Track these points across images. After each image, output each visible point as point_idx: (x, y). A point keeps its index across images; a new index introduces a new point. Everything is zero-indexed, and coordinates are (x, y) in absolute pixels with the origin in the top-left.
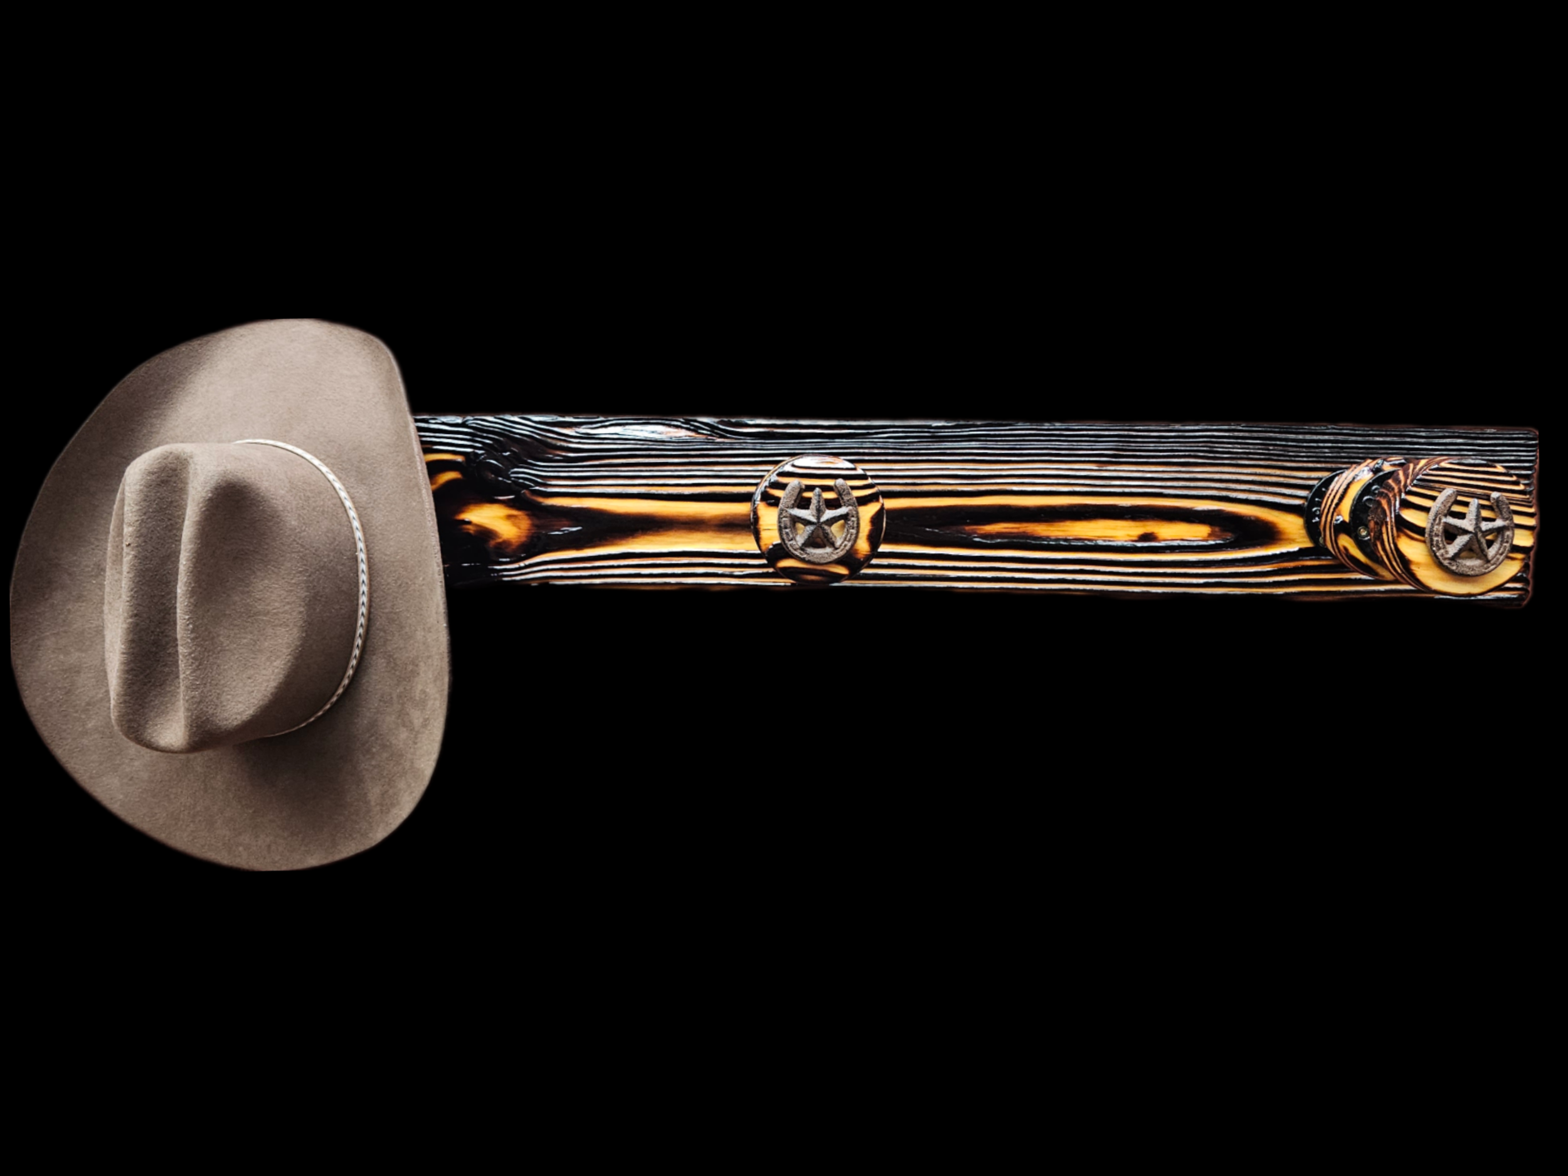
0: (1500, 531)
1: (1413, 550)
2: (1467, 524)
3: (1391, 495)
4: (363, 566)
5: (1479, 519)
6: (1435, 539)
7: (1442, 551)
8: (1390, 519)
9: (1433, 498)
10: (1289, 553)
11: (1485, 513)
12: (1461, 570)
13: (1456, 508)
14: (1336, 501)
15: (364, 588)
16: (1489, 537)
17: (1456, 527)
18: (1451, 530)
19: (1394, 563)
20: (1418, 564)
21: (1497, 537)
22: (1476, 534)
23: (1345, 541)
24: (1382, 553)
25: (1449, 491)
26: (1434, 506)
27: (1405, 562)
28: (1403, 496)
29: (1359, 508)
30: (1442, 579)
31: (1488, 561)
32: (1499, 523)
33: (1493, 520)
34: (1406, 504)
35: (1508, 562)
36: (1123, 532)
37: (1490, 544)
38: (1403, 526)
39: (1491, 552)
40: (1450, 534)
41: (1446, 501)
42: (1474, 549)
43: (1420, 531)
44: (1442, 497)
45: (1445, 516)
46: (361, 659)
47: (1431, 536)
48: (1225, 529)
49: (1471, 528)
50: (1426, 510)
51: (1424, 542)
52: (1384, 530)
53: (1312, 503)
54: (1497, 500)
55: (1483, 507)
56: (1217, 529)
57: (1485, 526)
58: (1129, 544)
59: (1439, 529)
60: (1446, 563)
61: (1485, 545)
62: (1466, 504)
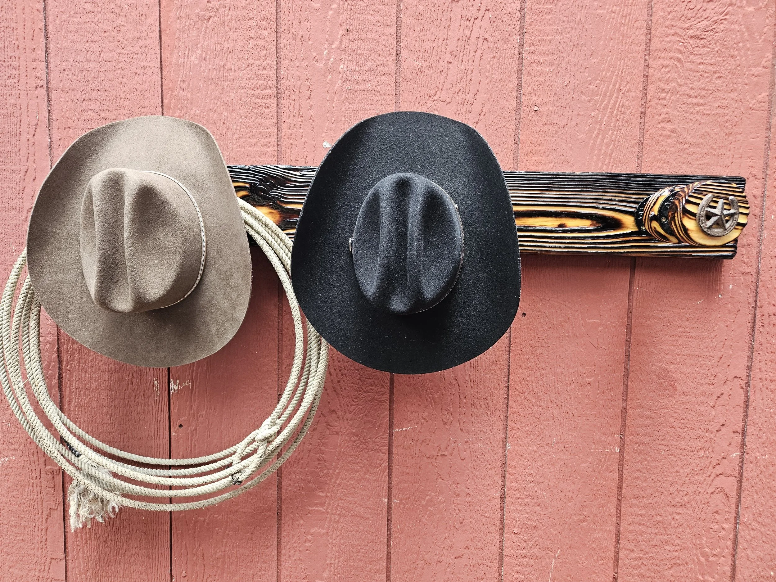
0: (732, 215)
1: (690, 224)
2: (717, 211)
3: (680, 198)
4: (203, 229)
5: (723, 209)
6: (701, 218)
7: (704, 224)
8: (680, 209)
9: (702, 199)
10: (627, 233)
11: (726, 207)
12: (712, 233)
13: (712, 204)
14: (652, 205)
15: (204, 239)
16: (727, 218)
17: (712, 213)
18: (709, 214)
19: (680, 231)
20: (692, 231)
21: (730, 218)
22: (721, 216)
23: (655, 224)
24: (674, 227)
25: (710, 195)
26: (702, 203)
27: (685, 230)
28: (687, 198)
29: (662, 209)
30: (702, 238)
31: (726, 229)
32: (732, 211)
33: (729, 210)
34: (688, 202)
35: (734, 230)
36: (550, 223)
37: (727, 221)
38: (686, 212)
39: (727, 225)
40: (708, 216)
41: (708, 200)
42: (719, 224)
43: (694, 215)
44: (706, 198)
45: (707, 207)
46: (204, 271)
47: (699, 217)
48: (598, 222)
49: (719, 213)
50: (698, 204)
51: (696, 220)
52: (676, 215)
53: (639, 210)
54: (732, 200)
55: (725, 203)
56: (594, 222)
57: (726, 212)
58: (553, 229)
59: (703, 213)
60: (705, 230)
61: (725, 222)
62: (717, 202)
